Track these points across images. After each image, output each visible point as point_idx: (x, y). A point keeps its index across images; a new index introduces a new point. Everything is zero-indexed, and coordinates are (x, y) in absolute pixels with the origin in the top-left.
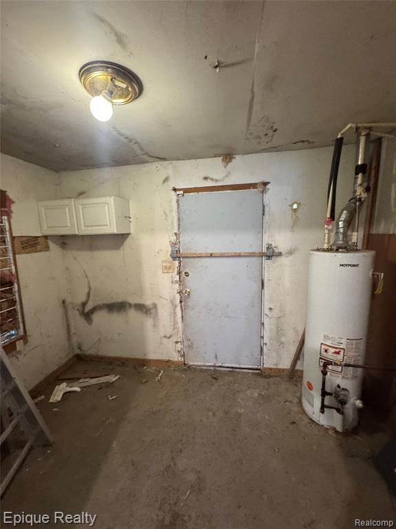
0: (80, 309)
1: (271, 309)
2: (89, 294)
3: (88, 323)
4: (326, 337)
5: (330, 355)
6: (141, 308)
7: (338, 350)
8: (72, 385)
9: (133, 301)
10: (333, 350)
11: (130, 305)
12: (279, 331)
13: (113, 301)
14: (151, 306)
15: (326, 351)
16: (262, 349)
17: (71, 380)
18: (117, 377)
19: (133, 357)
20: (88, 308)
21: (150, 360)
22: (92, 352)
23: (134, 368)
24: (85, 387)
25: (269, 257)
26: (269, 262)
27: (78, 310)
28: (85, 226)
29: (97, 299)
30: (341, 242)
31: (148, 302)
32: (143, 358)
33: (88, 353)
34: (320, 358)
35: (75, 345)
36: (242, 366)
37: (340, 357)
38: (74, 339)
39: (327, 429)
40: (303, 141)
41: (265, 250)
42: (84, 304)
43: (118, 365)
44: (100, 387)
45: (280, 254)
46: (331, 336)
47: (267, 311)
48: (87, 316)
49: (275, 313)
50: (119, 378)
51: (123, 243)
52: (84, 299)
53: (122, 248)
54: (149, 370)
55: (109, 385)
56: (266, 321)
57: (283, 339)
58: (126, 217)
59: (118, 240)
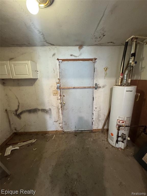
0: (15, 113)
1: (96, 108)
2: (19, 106)
3: (19, 119)
4: (119, 117)
5: (121, 124)
6: (44, 110)
7: (123, 122)
8: (15, 146)
9: (40, 108)
10: (122, 122)
11: (39, 110)
12: (99, 116)
13: (31, 108)
14: (48, 110)
15: (119, 122)
16: (92, 123)
17: (14, 144)
18: (35, 140)
19: (41, 131)
20: (18, 112)
21: (49, 131)
22: (22, 131)
23: (42, 135)
24: (21, 146)
25: (96, 89)
26: (96, 90)
27: (13, 113)
28: (16, 75)
29: (23, 108)
30: (125, 83)
31: (47, 108)
32: (45, 131)
33: (20, 131)
34: (117, 125)
35: (13, 129)
36: (85, 130)
37: (124, 124)
38: (12, 126)
39: (118, 148)
40: (111, 42)
41: (94, 86)
42: (16, 111)
43: (35, 135)
44: (28, 145)
45: (100, 87)
46: (121, 117)
47: (94, 109)
48: (19, 116)
49: (98, 109)
50: (36, 140)
51: (34, 83)
52: (16, 108)
53: (34, 85)
54: (49, 135)
55: (32, 144)
56: (94, 113)
57: (100, 119)
58: (36, 71)
59: (32, 81)
